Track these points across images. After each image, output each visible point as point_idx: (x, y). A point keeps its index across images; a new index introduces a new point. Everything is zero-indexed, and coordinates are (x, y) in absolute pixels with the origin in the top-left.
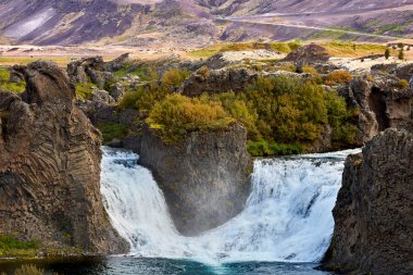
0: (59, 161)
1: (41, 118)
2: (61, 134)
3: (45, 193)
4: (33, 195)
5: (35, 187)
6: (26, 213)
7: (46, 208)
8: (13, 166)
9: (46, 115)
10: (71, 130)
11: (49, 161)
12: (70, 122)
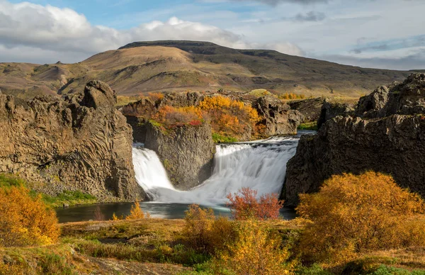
0: (108, 144)
1: (97, 117)
2: (109, 127)
3: (99, 164)
4: (92, 166)
5: (93, 161)
6: (87, 177)
7: (100, 174)
8: (79, 147)
9: (99, 115)
10: (116, 124)
11: (103, 144)
12: (115, 119)
